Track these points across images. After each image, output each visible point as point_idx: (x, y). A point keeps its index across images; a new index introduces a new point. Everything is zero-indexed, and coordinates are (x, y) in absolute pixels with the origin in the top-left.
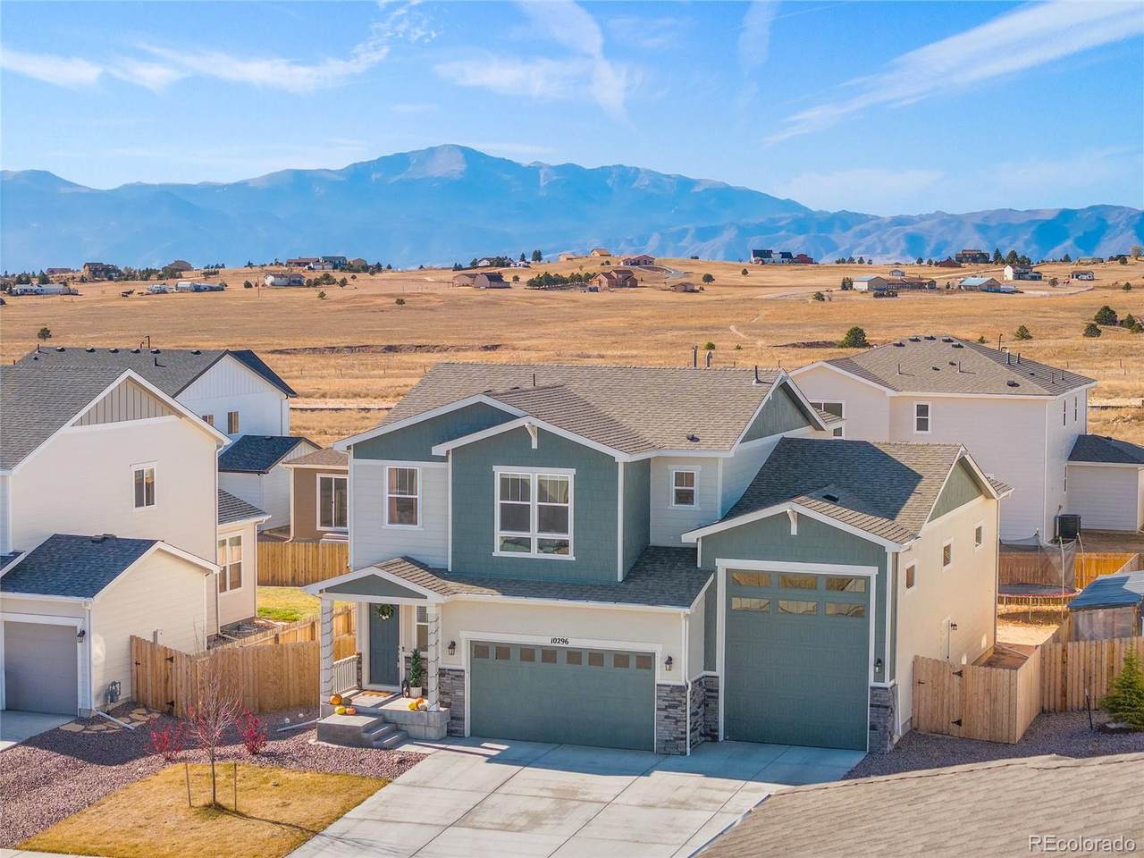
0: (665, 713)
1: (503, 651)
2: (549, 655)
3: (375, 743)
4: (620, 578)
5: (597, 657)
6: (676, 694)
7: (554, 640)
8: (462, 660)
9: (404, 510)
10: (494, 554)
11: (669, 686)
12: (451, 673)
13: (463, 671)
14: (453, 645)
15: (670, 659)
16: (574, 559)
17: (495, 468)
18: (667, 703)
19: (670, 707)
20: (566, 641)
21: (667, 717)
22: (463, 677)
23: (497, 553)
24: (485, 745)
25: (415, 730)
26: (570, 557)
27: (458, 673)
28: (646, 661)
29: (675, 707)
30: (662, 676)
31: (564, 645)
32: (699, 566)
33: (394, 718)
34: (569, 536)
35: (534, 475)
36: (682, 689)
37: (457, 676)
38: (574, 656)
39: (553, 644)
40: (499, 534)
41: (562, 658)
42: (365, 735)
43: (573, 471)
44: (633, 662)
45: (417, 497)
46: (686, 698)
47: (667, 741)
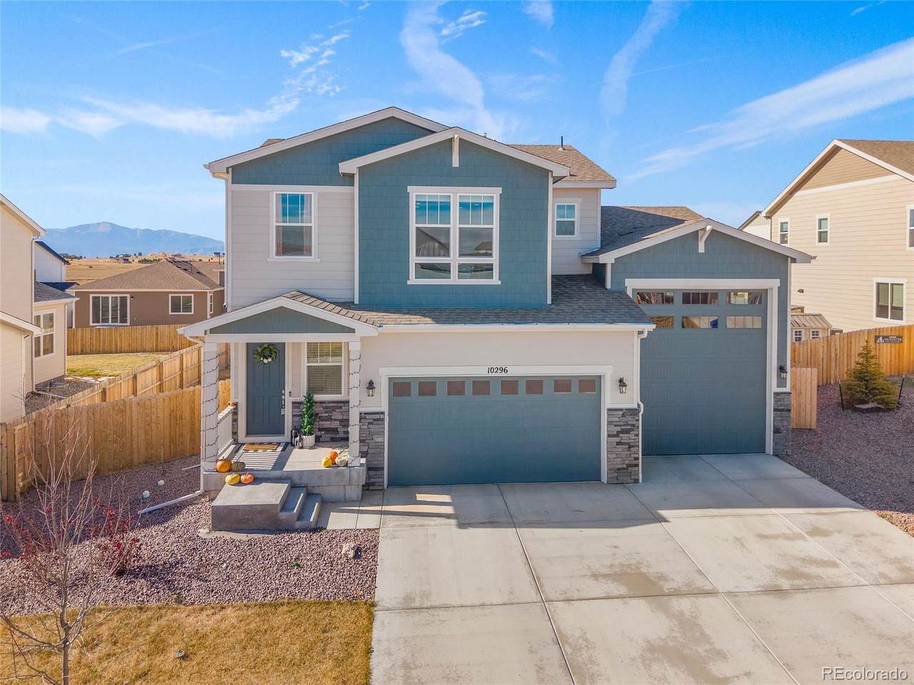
0: (617, 439)
1: (427, 387)
2: (481, 386)
4: (549, 302)
5: (535, 385)
6: (629, 419)
7: (491, 370)
8: (381, 402)
10: (409, 283)
11: (621, 410)
12: (367, 416)
13: (383, 413)
14: (371, 385)
15: (621, 381)
16: (499, 283)
17: (410, 188)
18: (619, 429)
19: (623, 432)
20: (505, 370)
21: (618, 443)
22: (383, 420)
23: (413, 280)
25: (330, 492)
26: (495, 280)
27: (378, 416)
28: (591, 384)
29: (627, 432)
30: (611, 399)
31: (503, 374)
32: (609, 286)
33: (305, 481)
34: (494, 260)
35: (456, 195)
36: (634, 412)
37: (375, 420)
38: (510, 385)
39: (490, 375)
40: (414, 260)
41: (496, 390)
42: (284, 515)
43: (499, 190)
44: (575, 387)
45: (312, 225)
46: (638, 420)
47: (618, 469)
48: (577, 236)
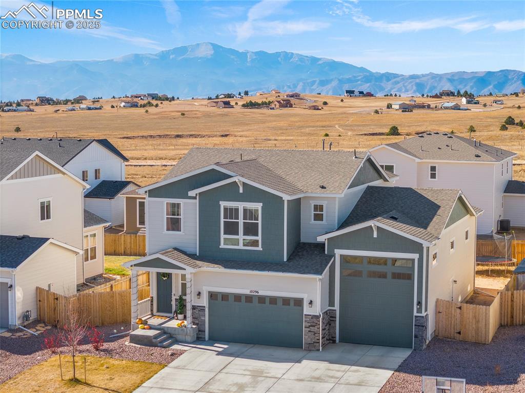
0: (309, 329)
1: (225, 297)
2: (249, 298)
3: (159, 344)
4: (285, 260)
5: (273, 300)
6: (314, 320)
7: (251, 292)
8: (204, 302)
9: (174, 224)
10: (220, 247)
11: (310, 315)
12: (198, 308)
13: (205, 307)
14: (199, 294)
15: (311, 302)
16: (262, 249)
17: (221, 203)
18: (310, 324)
19: (311, 326)
20: (257, 292)
21: (309, 331)
22: (204, 310)
23: (222, 246)
24: (216, 345)
25: (180, 337)
26: (260, 248)
27: (202, 308)
28: (299, 302)
29: (314, 326)
30: (307, 310)
31: (257, 294)
32: (326, 253)
33: (169, 331)
34: (259, 238)
35: (241, 206)
36: (317, 317)
37: (201, 309)
38: (262, 299)
39: (251, 294)
40: (223, 236)
42: (154, 340)
43: (261, 204)
44: (292, 303)
45: (181, 217)
46: (319, 321)
47: (309, 343)
48: (324, 222)
